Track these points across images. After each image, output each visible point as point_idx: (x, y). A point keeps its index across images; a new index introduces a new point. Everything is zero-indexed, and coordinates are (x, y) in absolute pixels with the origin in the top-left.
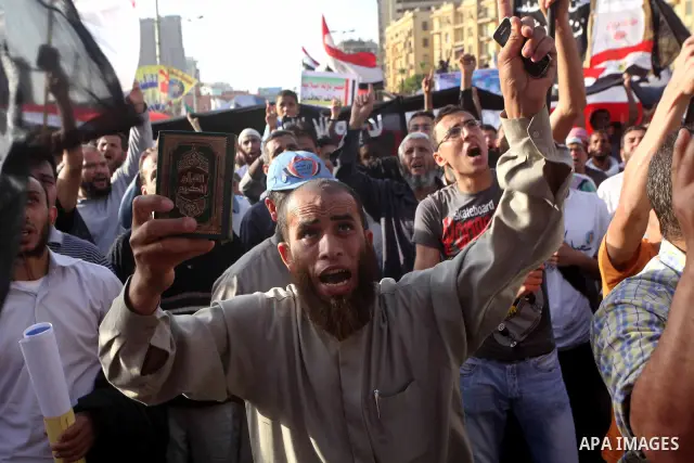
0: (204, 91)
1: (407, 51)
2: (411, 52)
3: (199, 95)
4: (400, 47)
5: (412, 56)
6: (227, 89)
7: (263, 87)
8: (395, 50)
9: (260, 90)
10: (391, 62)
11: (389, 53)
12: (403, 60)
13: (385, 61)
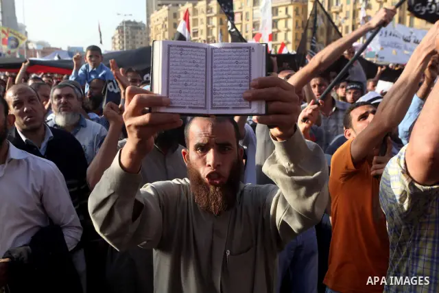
0: (31, 46)
1: (164, 30)
2: (166, 31)
3: (27, 48)
4: (160, 27)
5: (167, 33)
6: (48, 46)
7: (71, 46)
8: (156, 29)
9: (69, 47)
10: (154, 36)
11: (152, 30)
12: (161, 35)
13: (150, 35)
